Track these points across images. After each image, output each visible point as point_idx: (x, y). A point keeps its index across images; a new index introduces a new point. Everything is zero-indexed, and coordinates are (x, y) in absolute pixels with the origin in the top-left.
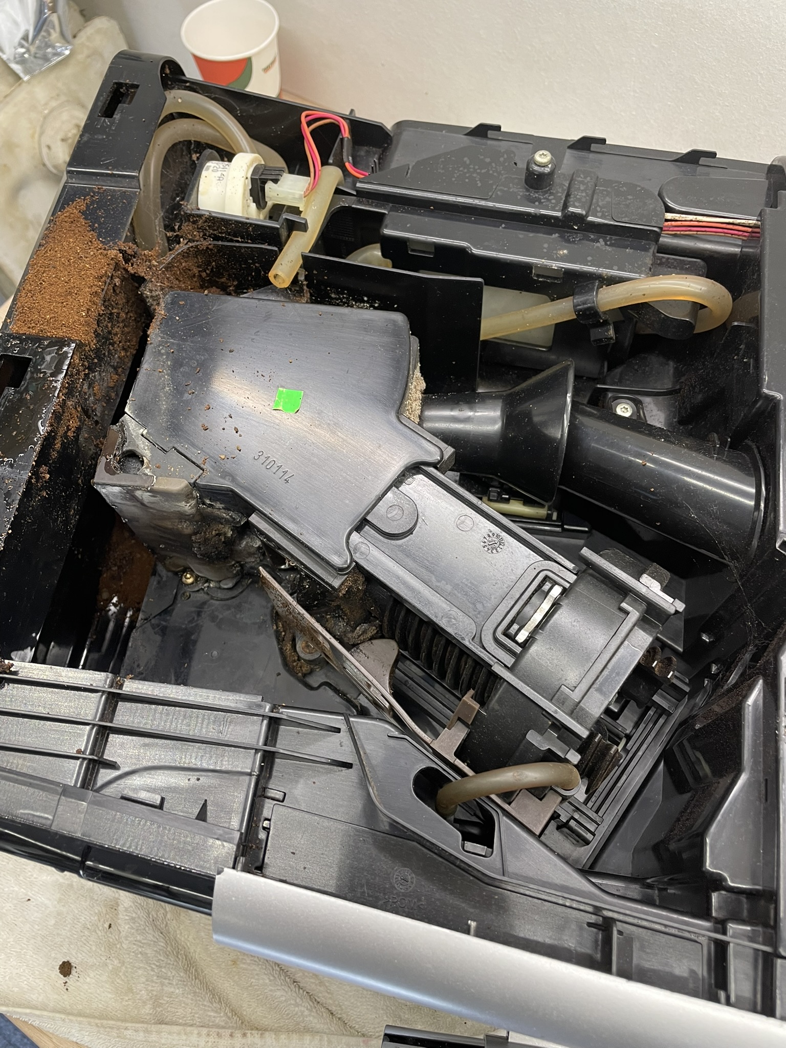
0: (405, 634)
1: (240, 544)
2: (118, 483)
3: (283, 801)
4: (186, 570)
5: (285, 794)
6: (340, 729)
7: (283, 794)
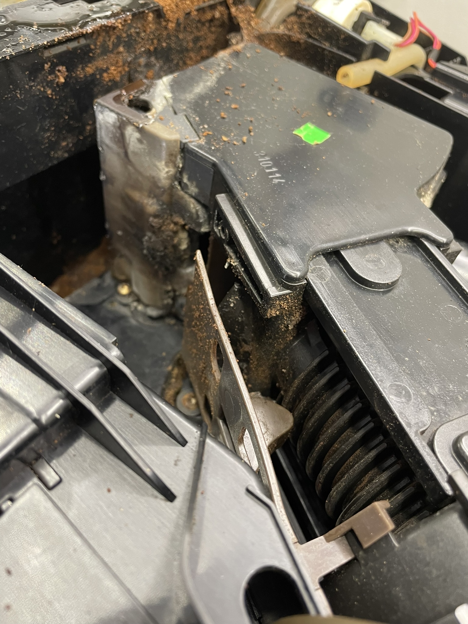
0: (308, 413)
1: (185, 268)
2: (116, 110)
3: (50, 489)
4: (128, 281)
5: (60, 481)
6: (187, 442)
7: (57, 478)
